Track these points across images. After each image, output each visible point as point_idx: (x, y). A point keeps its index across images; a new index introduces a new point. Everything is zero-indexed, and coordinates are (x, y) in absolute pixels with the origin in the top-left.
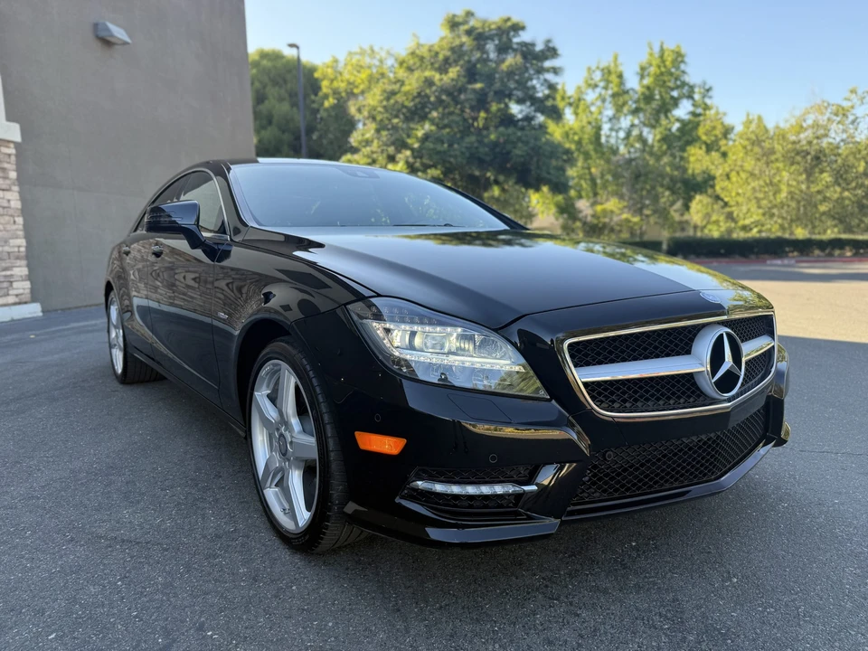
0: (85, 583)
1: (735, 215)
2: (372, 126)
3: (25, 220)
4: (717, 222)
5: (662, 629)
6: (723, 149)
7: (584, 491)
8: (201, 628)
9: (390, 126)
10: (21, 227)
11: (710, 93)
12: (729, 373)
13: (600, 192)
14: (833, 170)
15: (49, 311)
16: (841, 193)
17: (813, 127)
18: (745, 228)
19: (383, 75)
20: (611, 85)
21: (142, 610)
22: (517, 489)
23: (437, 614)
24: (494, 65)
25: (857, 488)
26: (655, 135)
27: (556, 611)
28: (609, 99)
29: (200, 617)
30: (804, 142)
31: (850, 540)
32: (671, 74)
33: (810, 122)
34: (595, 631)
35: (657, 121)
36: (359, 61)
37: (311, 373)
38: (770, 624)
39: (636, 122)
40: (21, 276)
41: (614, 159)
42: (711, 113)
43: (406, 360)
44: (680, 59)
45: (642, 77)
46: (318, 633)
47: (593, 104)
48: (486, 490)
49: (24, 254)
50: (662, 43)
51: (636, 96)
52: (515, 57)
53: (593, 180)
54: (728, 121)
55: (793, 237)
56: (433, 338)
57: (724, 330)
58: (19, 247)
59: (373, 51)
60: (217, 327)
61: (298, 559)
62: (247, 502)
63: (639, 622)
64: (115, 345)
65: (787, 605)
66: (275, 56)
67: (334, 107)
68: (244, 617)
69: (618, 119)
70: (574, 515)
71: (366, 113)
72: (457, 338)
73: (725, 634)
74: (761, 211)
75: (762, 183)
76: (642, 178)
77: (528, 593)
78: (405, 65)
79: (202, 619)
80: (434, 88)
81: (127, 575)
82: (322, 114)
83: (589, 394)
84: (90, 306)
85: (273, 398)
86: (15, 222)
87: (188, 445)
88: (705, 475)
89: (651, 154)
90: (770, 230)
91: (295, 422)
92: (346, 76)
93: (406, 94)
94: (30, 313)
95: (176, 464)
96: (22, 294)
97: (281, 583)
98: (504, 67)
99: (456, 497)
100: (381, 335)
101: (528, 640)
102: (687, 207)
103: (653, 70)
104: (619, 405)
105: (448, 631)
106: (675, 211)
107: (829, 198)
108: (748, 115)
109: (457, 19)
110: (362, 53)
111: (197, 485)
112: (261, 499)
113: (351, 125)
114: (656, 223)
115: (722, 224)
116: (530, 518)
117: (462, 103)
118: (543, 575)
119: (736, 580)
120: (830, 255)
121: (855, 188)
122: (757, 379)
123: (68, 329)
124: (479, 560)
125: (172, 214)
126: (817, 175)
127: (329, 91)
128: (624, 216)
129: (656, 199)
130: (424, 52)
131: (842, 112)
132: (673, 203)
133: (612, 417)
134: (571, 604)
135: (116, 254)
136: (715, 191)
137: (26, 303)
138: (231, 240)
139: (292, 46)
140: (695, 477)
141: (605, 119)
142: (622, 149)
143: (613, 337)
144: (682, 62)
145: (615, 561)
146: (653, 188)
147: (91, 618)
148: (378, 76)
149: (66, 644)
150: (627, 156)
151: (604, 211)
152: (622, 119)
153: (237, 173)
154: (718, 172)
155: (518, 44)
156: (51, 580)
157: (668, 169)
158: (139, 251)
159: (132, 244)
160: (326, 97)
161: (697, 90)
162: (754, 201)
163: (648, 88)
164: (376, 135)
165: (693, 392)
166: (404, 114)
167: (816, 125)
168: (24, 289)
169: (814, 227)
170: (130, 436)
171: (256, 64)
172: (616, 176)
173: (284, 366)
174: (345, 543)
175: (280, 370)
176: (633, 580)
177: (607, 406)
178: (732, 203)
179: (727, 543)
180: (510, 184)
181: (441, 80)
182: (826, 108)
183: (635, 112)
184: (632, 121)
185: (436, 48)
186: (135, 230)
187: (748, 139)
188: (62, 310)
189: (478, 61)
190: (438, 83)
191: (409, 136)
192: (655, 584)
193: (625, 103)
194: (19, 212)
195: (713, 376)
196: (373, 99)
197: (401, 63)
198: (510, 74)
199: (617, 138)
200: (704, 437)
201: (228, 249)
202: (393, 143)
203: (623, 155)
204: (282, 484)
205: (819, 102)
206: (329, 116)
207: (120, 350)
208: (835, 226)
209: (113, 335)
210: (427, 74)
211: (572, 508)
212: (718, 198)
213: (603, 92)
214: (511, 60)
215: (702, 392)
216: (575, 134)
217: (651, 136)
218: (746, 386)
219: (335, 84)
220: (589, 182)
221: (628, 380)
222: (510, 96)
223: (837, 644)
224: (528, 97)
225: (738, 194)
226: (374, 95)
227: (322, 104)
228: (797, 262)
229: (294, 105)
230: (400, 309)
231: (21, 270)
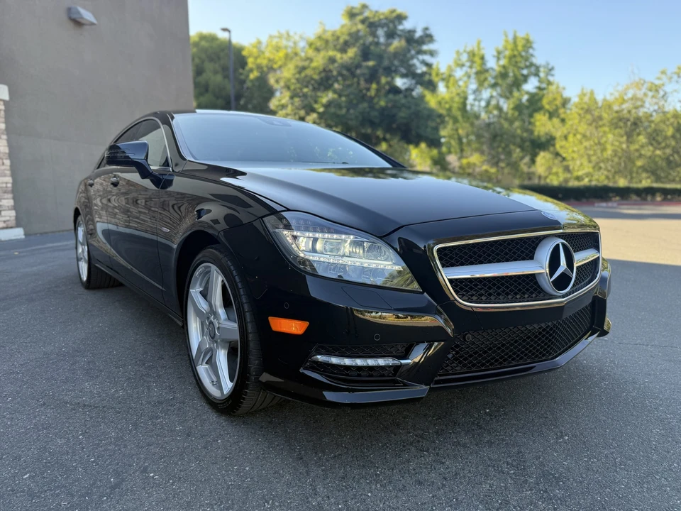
0: (54, 437)
1: (571, 167)
2: (287, 94)
3: (11, 163)
4: (557, 174)
5: (509, 474)
6: (562, 116)
7: (448, 366)
8: (145, 470)
9: (301, 94)
10: (8, 168)
11: (553, 72)
12: (563, 274)
13: (465, 148)
14: (648, 133)
15: (30, 235)
16: (653, 152)
17: (632, 99)
18: (578, 178)
19: (296, 54)
20: (475, 65)
21: (98, 457)
22: (396, 362)
23: (332, 461)
24: (383, 47)
25: (663, 371)
26: (509, 105)
27: (426, 460)
28: (473, 76)
29: (145, 463)
30: (625, 112)
31: (657, 409)
32: (522, 57)
33: (630, 95)
34: (456, 474)
35: (511, 93)
36: (277, 42)
37: (234, 272)
38: (593, 471)
39: (494, 94)
40: (8, 207)
41: (477, 123)
42: (552, 88)
43: (309, 261)
44: (528, 45)
45: (498, 59)
46: (238, 475)
47: (460, 79)
48: (371, 362)
49: (10, 189)
50: (515, 32)
51: (494, 74)
52: (400, 41)
53: (460, 139)
54: (566, 94)
55: (616, 185)
56: (331, 243)
57: (560, 241)
58: (6, 183)
59: (288, 34)
60: (161, 243)
61: (223, 420)
62: (184, 378)
63: (490, 468)
64: (81, 259)
65: (606, 457)
66: (212, 39)
67: (258, 79)
68: (179, 463)
69: (480, 92)
70: (440, 384)
71: (282, 84)
72: (350, 244)
73: (558, 477)
74: (591, 165)
75: (592, 143)
76: (499, 138)
77: (404, 446)
78: (313, 46)
79: (146, 464)
80: (336, 65)
81: (87, 431)
82: (249, 84)
83: (453, 289)
84: (63, 231)
85: (205, 294)
86: (3, 164)
87: (137, 334)
88: (544, 355)
89: (506, 119)
90: (598, 180)
91: (221, 311)
92: (267, 54)
93: (314, 69)
94: (15, 236)
95: (128, 349)
96: (8, 221)
97: (209, 437)
98: (392, 49)
99: (347, 368)
100: (290, 241)
101: (403, 481)
102: (533, 161)
103: (508, 53)
104: (476, 298)
105: (341, 474)
106: (525, 164)
107: (644, 155)
108: (583, 89)
109: (355, 11)
110: (280, 37)
111: (144, 364)
112: (194, 373)
113: (270, 93)
114: (509, 174)
115: (561, 175)
116: (405, 385)
117: (358, 77)
118: (416, 433)
119: (567, 438)
120: (645, 199)
121: (664, 148)
122: (585, 282)
123: (45, 248)
124: (366, 422)
125: (126, 151)
126: (635, 137)
127: (254, 66)
128: (485, 167)
129: (509, 154)
130: (328, 36)
131: (655, 89)
132: (522, 158)
133: (471, 307)
134: (438, 454)
135: (82, 187)
136: (555, 149)
137: (11, 227)
138: (173, 171)
139: (225, 30)
140: (536, 357)
141: (470, 92)
142: (483, 115)
143: (473, 244)
144: (531, 47)
145: (473, 423)
146: (507, 146)
147: (57, 463)
148: (292, 55)
149: (38, 482)
150: (487, 121)
151: (469, 165)
152: (483, 92)
153: (179, 121)
154: (558, 134)
155: (402, 31)
156: (26, 434)
157: (519, 131)
158: (101, 184)
159: (95, 179)
160: (251, 70)
161: (542, 69)
162: (586, 157)
163: (504, 67)
164: (290, 101)
165: (535, 290)
166: (312, 85)
167: (634, 98)
168: (10, 217)
169: (632, 178)
170: (92, 328)
171: (196, 44)
172: (479, 136)
173: (214, 268)
174: (260, 408)
175: (210, 271)
176: (486, 438)
177: (467, 298)
178: (569, 158)
179: (560, 410)
180: (395, 142)
181: (342, 58)
182: (643, 85)
183: (494, 86)
184: (491, 93)
185: (338, 33)
186: (98, 167)
187: (582, 109)
188: (41, 234)
189: (371, 44)
190: (340, 61)
191: (316, 102)
192: (503, 440)
193: (486, 79)
194: (7, 155)
195: (551, 277)
196: (288, 73)
197: (311, 45)
198: (396, 55)
199: (479, 106)
200: (543, 325)
201: (170, 178)
202: (304, 108)
203: (484, 120)
204: (211, 362)
205: (637, 79)
206: (253, 85)
207: (85, 262)
208: (648, 178)
209: (80, 250)
210: (331, 53)
211: (438, 378)
212: (557, 154)
213: (469, 70)
214: (397, 44)
215: (541, 289)
216: (446, 103)
217: (506, 106)
218: (577, 287)
219: (259, 61)
220: (457, 141)
221: (485, 279)
222: (396, 71)
223: (645, 486)
224: (411, 74)
225: (573, 152)
226: (289, 69)
227: (248, 76)
228: (619, 204)
229: (226, 77)
230: (305, 221)
231: (8, 202)
